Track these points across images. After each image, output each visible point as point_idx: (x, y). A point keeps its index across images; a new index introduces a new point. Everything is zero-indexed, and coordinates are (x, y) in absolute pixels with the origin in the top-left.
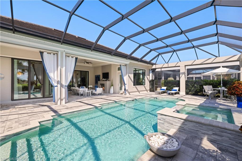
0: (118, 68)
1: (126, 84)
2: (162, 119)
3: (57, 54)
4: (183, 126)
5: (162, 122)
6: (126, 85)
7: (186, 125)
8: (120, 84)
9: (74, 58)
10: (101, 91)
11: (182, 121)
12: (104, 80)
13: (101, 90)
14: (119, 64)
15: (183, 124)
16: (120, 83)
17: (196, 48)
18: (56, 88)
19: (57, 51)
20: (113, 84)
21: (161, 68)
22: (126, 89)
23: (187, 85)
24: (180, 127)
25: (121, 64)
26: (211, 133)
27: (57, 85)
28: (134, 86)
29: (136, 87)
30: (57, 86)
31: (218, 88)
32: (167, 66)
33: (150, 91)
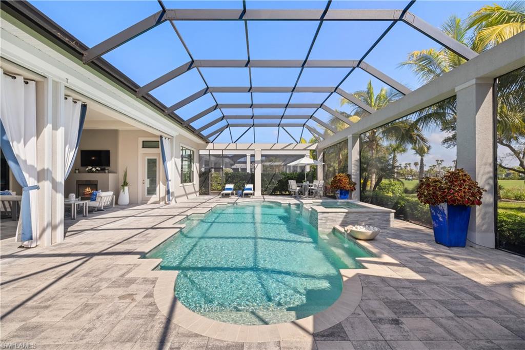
0: (143, 141)
1: (170, 180)
2: (323, 219)
3: (37, 82)
4: (345, 220)
5: (324, 221)
6: (170, 182)
7: (348, 217)
8: (149, 180)
9: (79, 104)
10: (110, 199)
11: (345, 214)
12: (94, 169)
13: (109, 196)
14: (159, 134)
15: (345, 217)
16: (148, 178)
17: (281, 128)
18: (33, 193)
19: (46, 74)
20: (127, 181)
21: (222, 150)
22: (170, 190)
23: (263, 180)
24: (343, 221)
25: (162, 134)
26: (367, 218)
27: (35, 183)
28: (182, 185)
29: (184, 186)
30: (37, 188)
31: (303, 183)
32: (235, 149)
33: (200, 194)
